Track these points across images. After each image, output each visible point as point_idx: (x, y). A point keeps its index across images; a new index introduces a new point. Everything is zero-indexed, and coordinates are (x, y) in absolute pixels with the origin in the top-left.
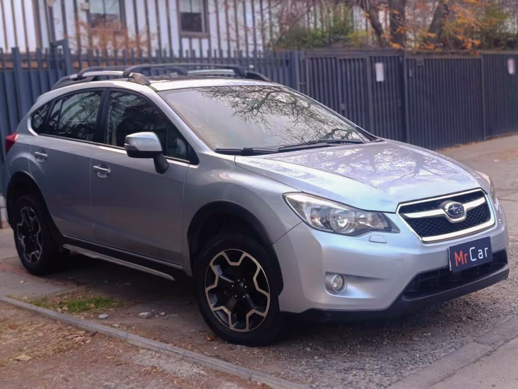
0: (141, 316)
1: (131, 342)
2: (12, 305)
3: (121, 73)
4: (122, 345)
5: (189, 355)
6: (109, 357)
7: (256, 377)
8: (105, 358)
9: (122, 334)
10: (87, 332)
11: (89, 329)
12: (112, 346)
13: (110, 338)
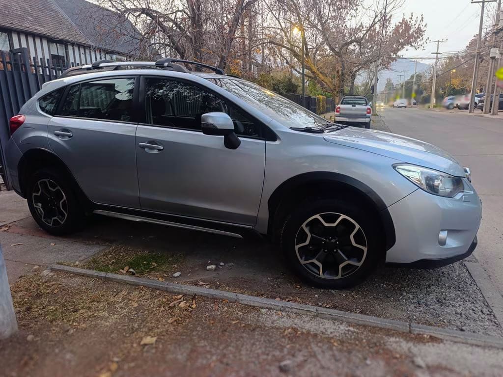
0: (209, 269)
1: (244, 302)
2: (71, 272)
3: (154, 63)
4: (235, 306)
5: (325, 313)
6: (234, 322)
7: (419, 329)
8: (231, 324)
9: (231, 295)
10: (184, 295)
11: (185, 292)
12: (226, 309)
13: (215, 299)
